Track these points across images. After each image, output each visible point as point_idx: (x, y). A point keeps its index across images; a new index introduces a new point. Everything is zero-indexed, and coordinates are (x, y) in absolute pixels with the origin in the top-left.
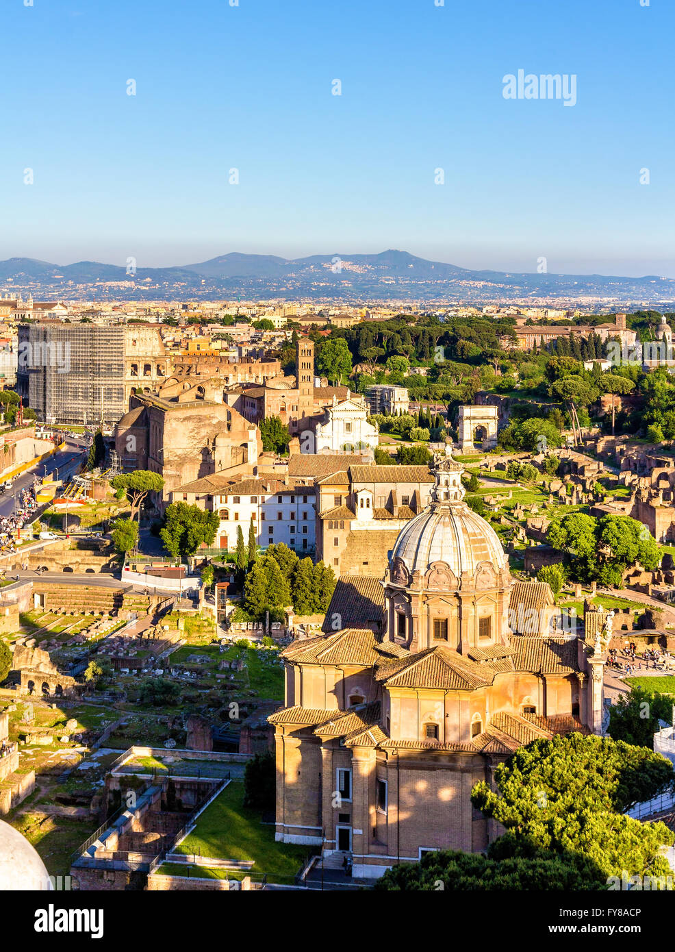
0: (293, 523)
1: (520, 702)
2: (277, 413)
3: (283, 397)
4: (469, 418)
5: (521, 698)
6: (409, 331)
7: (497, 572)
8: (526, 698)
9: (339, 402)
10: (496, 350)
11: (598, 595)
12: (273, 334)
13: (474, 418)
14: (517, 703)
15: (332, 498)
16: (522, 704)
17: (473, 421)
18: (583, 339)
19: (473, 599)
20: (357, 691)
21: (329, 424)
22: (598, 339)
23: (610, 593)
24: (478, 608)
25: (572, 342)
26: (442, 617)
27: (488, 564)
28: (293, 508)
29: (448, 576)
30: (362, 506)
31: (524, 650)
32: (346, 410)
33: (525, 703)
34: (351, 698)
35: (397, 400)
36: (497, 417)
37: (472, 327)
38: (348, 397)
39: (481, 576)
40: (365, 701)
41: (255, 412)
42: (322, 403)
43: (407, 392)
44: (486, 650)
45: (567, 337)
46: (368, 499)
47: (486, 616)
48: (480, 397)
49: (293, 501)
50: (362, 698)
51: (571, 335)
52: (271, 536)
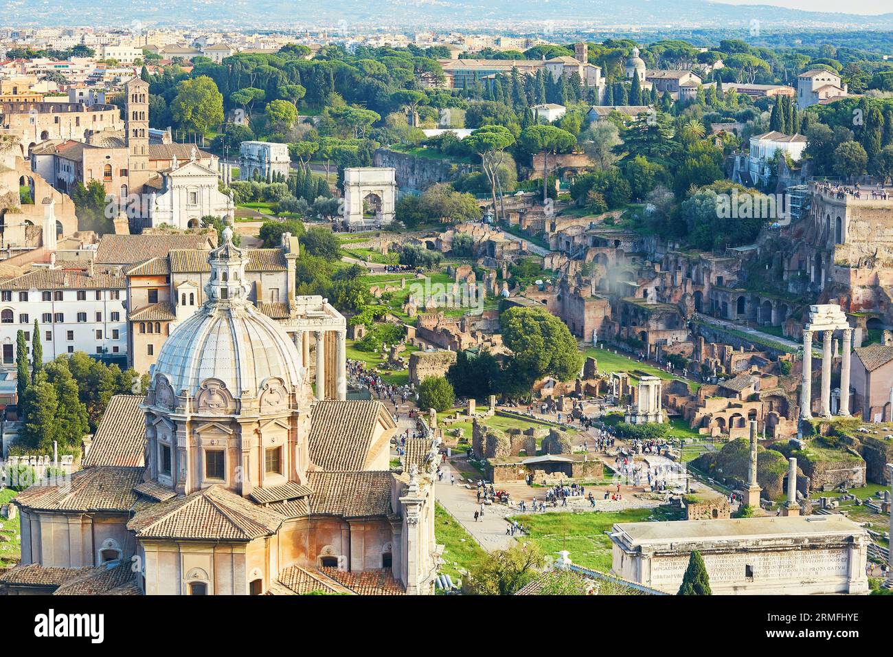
0: (100, 326)
1: (318, 554)
2: (99, 177)
3: (108, 157)
4: (358, 185)
5: (319, 548)
6: (297, 67)
7: (290, 390)
8: (325, 549)
9: (181, 166)
10: (414, 92)
11: (497, 414)
12: (118, 71)
13: (366, 184)
14: (314, 555)
15: (144, 294)
16: (321, 556)
17: (362, 188)
18: (529, 77)
19: (256, 426)
20: (110, 545)
21: (168, 194)
22: (549, 77)
23: (513, 410)
24: (263, 436)
25: (515, 82)
26: (216, 447)
27: (278, 381)
28: (99, 306)
29: (223, 397)
30: (184, 303)
31: (326, 488)
32: (189, 176)
33: (324, 553)
34: (103, 552)
35: (273, 159)
36: (394, 182)
37: (381, 61)
38: (193, 158)
39: (267, 396)
40: (121, 556)
41: (72, 179)
42: (161, 165)
43: (287, 150)
44: (275, 490)
45: (509, 74)
46: (192, 295)
47: (276, 445)
48: (379, 155)
49: (98, 298)
50: (118, 553)
51: (514, 71)
52: (71, 343)
